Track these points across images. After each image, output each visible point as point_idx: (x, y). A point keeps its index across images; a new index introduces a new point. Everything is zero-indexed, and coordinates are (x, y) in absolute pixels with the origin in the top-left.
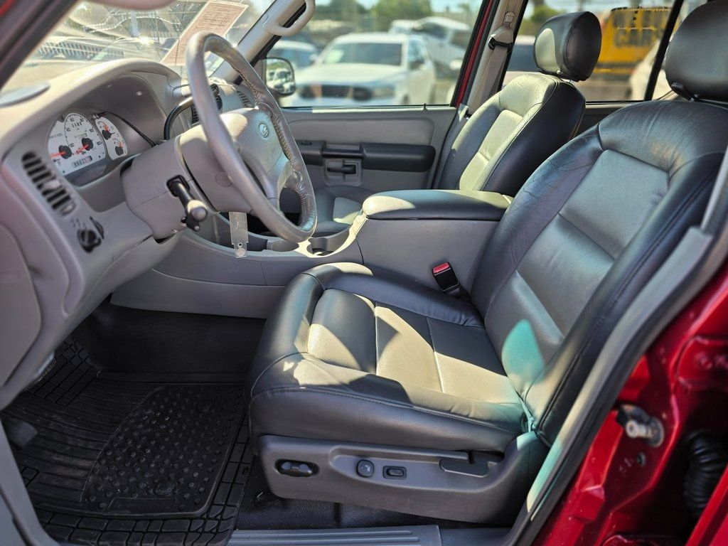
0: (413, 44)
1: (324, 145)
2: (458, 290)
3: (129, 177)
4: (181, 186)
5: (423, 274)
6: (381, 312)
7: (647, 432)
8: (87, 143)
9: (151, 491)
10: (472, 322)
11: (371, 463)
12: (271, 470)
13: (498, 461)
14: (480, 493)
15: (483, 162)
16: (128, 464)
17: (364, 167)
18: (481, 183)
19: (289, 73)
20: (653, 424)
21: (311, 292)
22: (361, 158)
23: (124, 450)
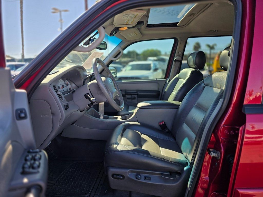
0: (154, 64)
1: (126, 91)
2: (167, 130)
3: (74, 94)
4: (88, 96)
5: (156, 125)
6: (143, 136)
7: (216, 155)
8: (63, 86)
9: (72, 190)
10: (172, 140)
11: (140, 175)
12: (111, 178)
13: (179, 176)
14: (174, 185)
15: (174, 93)
16: (65, 183)
17: (138, 97)
18: (173, 99)
19: (115, 72)
20: (218, 153)
21: (122, 129)
22: (137, 94)
23: (64, 179)
